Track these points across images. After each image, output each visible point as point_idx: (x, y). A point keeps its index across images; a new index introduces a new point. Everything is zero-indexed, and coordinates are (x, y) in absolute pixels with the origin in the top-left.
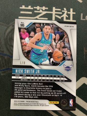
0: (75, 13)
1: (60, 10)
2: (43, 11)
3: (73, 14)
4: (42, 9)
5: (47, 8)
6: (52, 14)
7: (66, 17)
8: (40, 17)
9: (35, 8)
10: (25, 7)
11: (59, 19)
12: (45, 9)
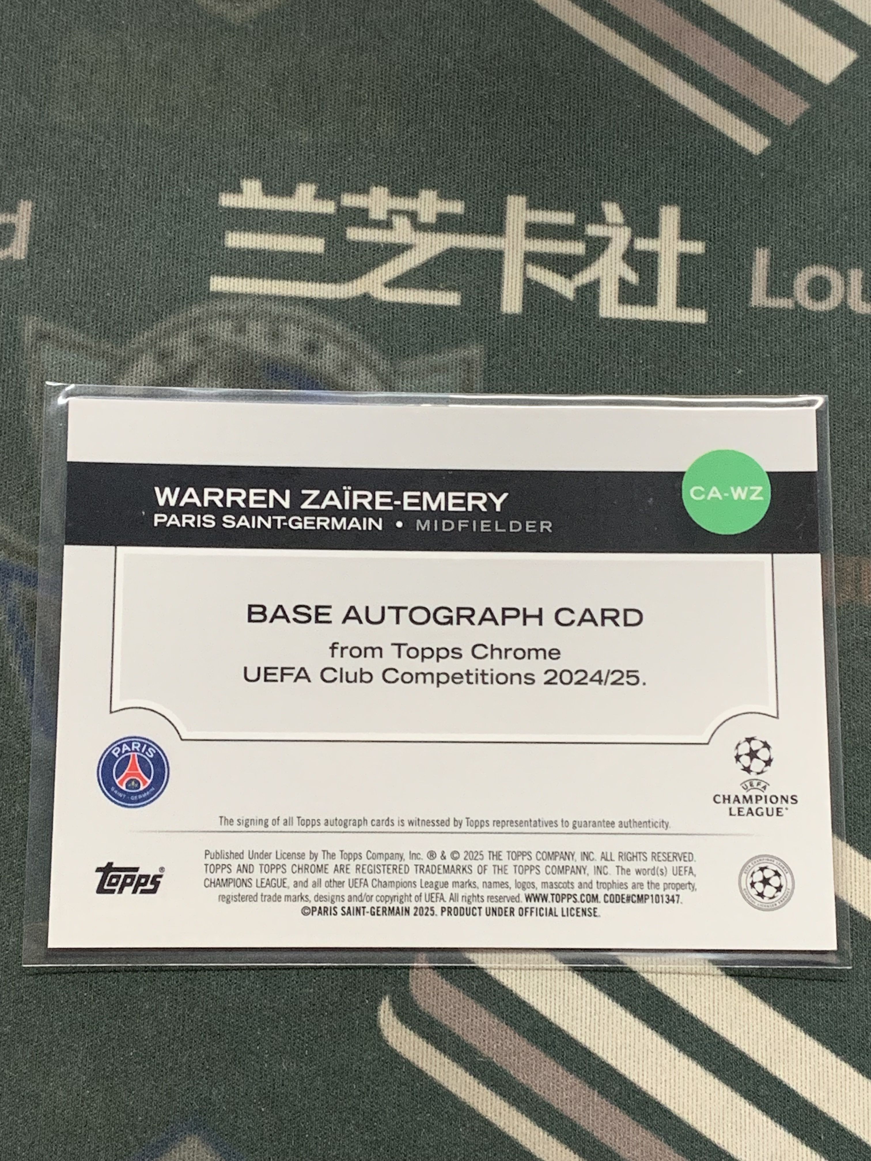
0: (697, 247)
1: (567, 218)
2: (418, 226)
3: (684, 259)
4: (412, 216)
5: (457, 207)
6: (500, 254)
7: (623, 283)
8: (392, 284)
9: (349, 200)
10: (268, 190)
11: (561, 299)
12: (441, 216)
